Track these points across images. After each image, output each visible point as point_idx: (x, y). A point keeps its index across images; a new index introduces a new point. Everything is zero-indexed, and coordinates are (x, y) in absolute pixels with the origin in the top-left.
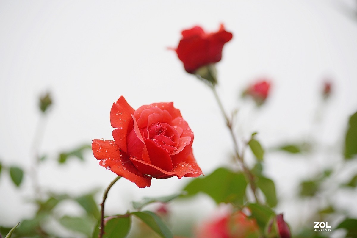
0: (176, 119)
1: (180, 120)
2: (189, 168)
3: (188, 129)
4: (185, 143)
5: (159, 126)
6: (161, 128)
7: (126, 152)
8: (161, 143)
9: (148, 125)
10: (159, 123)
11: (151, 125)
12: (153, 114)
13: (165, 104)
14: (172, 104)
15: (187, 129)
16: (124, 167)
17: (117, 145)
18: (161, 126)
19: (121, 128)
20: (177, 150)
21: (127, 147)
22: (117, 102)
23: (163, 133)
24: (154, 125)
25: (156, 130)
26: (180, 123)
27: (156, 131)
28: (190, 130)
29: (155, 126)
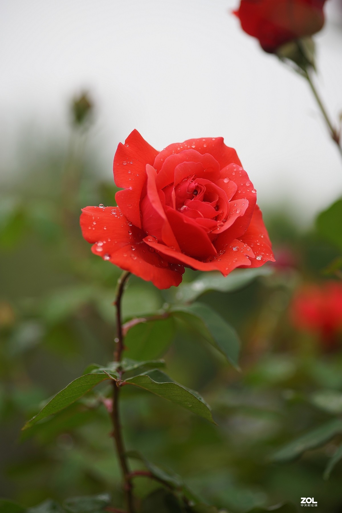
0: (227, 168)
1: (234, 168)
2: (245, 254)
3: (248, 185)
4: (238, 212)
5: (193, 185)
6: (197, 187)
7: (140, 227)
8: (195, 215)
9: (176, 183)
10: (194, 179)
11: (182, 182)
12: (184, 164)
13: (208, 141)
14: (222, 139)
15: (245, 185)
16: (133, 255)
17: (125, 217)
18: (196, 184)
19: (131, 188)
20: (222, 226)
21: (142, 218)
22: (127, 141)
23: (200, 195)
24: (187, 181)
25: (188, 191)
26: (234, 174)
27: (188, 193)
28: (251, 185)
29: (187, 184)
